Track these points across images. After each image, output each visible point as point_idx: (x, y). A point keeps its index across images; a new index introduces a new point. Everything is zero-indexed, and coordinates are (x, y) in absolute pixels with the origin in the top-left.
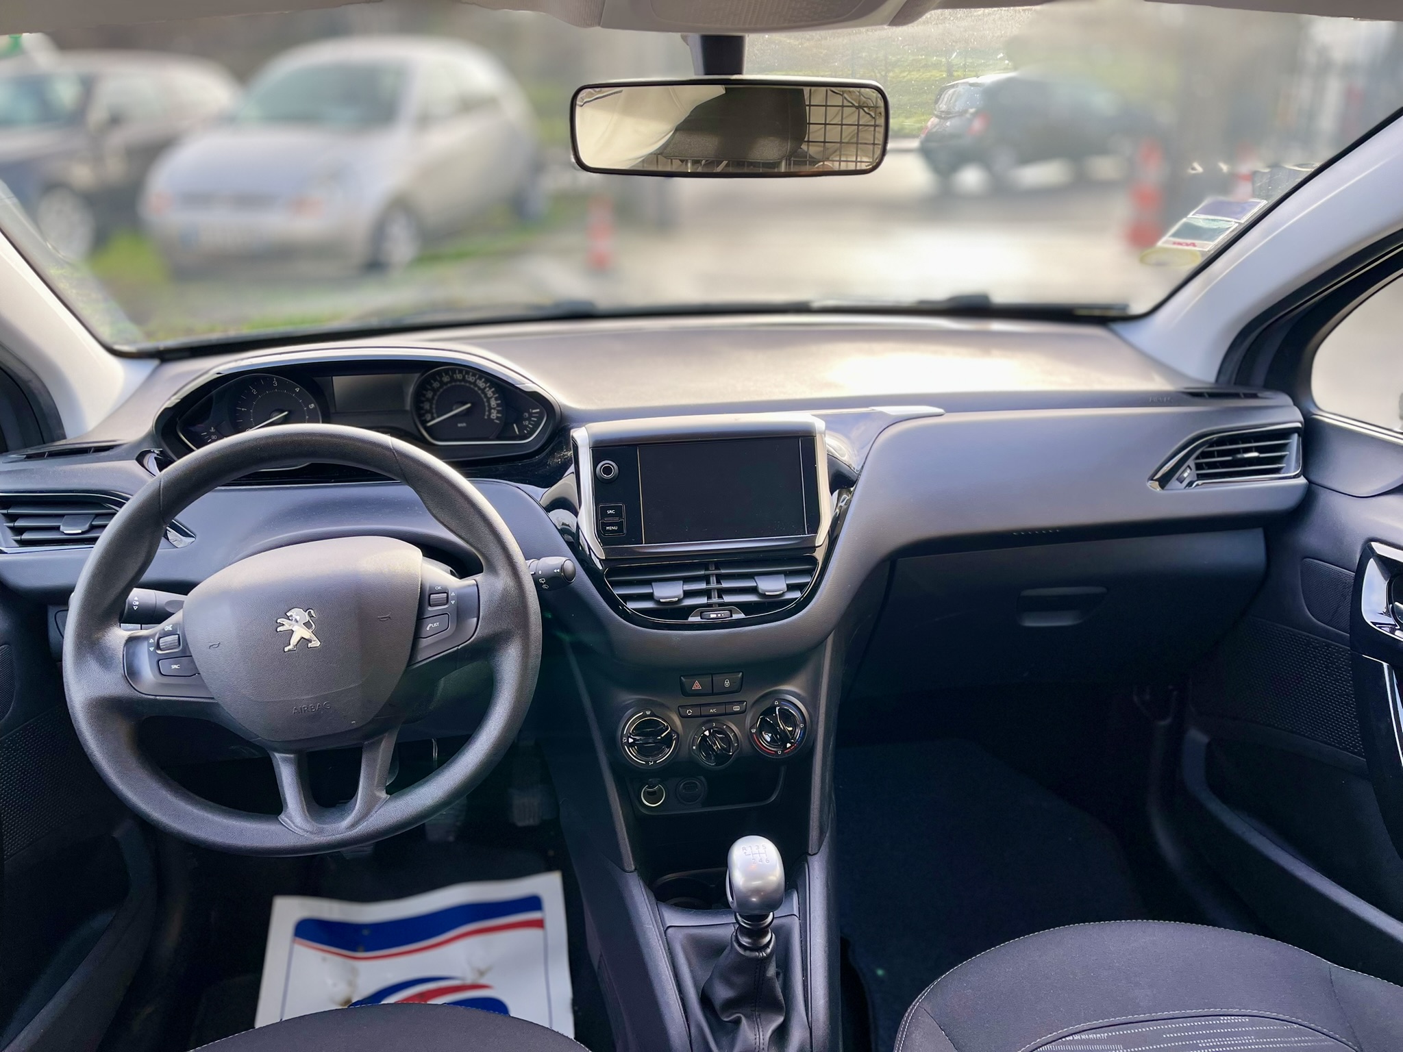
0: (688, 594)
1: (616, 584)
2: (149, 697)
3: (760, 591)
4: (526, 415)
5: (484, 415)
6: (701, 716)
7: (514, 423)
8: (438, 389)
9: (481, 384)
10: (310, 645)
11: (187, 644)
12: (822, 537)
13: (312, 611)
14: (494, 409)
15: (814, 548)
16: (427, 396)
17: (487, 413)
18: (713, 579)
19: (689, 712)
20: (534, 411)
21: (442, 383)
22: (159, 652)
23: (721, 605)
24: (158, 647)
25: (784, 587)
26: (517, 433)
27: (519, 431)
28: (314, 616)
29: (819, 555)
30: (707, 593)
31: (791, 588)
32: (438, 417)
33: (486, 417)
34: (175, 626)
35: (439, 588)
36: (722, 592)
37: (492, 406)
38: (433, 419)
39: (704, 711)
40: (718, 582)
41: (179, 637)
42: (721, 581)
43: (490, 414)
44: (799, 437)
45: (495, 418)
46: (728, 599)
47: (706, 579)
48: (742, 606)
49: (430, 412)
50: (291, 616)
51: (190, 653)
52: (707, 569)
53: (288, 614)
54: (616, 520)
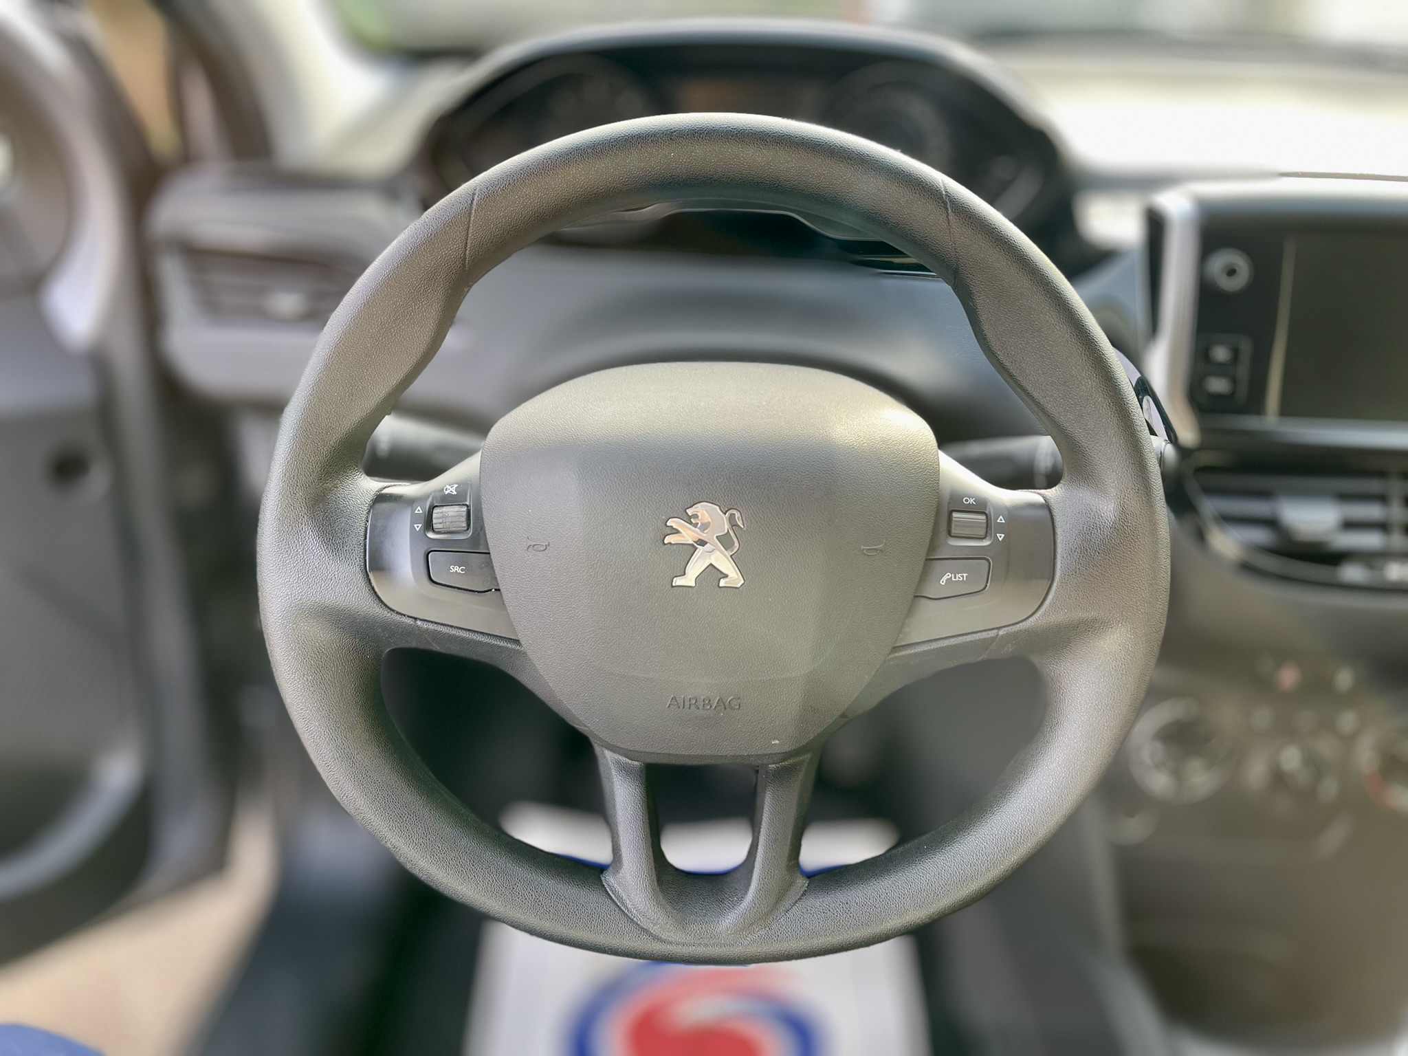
2: (404, 619)
10: (723, 583)
11: (482, 528)
13: (737, 515)
22: (431, 535)
24: (429, 524)
28: (740, 523)
30: (1382, 528)
34: (463, 487)
35: (971, 501)
41: (468, 512)
50: (696, 516)
51: (488, 549)
52: (1385, 480)
53: (690, 512)
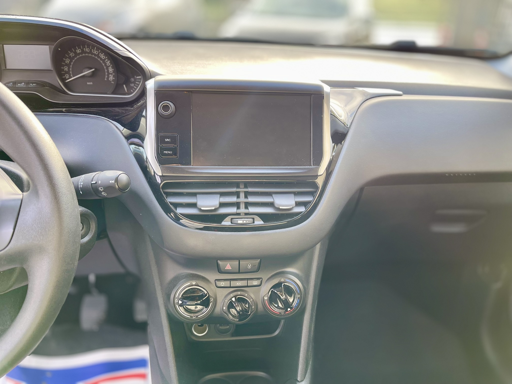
0: (222, 205)
1: (168, 194)
3: (276, 206)
4: (132, 80)
5: (105, 78)
6: (230, 287)
7: (124, 84)
8: (74, 57)
9: (102, 56)
12: (322, 170)
14: (111, 74)
15: (316, 176)
16: (66, 62)
17: (106, 77)
18: (242, 195)
19: (222, 284)
20: (137, 77)
21: (76, 54)
23: (246, 214)
25: (294, 203)
26: (126, 91)
27: (127, 90)
29: (320, 181)
30: (237, 205)
31: (298, 204)
32: (73, 77)
33: (106, 79)
36: (247, 205)
37: (110, 72)
38: (70, 77)
39: (234, 284)
40: (246, 197)
42: (248, 197)
43: (108, 77)
44: (312, 94)
45: (112, 80)
46: (252, 210)
47: (237, 194)
48: (262, 216)
49: (68, 72)
52: (238, 187)
54: (172, 146)
